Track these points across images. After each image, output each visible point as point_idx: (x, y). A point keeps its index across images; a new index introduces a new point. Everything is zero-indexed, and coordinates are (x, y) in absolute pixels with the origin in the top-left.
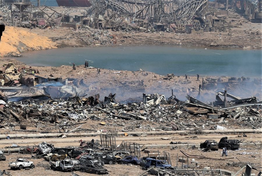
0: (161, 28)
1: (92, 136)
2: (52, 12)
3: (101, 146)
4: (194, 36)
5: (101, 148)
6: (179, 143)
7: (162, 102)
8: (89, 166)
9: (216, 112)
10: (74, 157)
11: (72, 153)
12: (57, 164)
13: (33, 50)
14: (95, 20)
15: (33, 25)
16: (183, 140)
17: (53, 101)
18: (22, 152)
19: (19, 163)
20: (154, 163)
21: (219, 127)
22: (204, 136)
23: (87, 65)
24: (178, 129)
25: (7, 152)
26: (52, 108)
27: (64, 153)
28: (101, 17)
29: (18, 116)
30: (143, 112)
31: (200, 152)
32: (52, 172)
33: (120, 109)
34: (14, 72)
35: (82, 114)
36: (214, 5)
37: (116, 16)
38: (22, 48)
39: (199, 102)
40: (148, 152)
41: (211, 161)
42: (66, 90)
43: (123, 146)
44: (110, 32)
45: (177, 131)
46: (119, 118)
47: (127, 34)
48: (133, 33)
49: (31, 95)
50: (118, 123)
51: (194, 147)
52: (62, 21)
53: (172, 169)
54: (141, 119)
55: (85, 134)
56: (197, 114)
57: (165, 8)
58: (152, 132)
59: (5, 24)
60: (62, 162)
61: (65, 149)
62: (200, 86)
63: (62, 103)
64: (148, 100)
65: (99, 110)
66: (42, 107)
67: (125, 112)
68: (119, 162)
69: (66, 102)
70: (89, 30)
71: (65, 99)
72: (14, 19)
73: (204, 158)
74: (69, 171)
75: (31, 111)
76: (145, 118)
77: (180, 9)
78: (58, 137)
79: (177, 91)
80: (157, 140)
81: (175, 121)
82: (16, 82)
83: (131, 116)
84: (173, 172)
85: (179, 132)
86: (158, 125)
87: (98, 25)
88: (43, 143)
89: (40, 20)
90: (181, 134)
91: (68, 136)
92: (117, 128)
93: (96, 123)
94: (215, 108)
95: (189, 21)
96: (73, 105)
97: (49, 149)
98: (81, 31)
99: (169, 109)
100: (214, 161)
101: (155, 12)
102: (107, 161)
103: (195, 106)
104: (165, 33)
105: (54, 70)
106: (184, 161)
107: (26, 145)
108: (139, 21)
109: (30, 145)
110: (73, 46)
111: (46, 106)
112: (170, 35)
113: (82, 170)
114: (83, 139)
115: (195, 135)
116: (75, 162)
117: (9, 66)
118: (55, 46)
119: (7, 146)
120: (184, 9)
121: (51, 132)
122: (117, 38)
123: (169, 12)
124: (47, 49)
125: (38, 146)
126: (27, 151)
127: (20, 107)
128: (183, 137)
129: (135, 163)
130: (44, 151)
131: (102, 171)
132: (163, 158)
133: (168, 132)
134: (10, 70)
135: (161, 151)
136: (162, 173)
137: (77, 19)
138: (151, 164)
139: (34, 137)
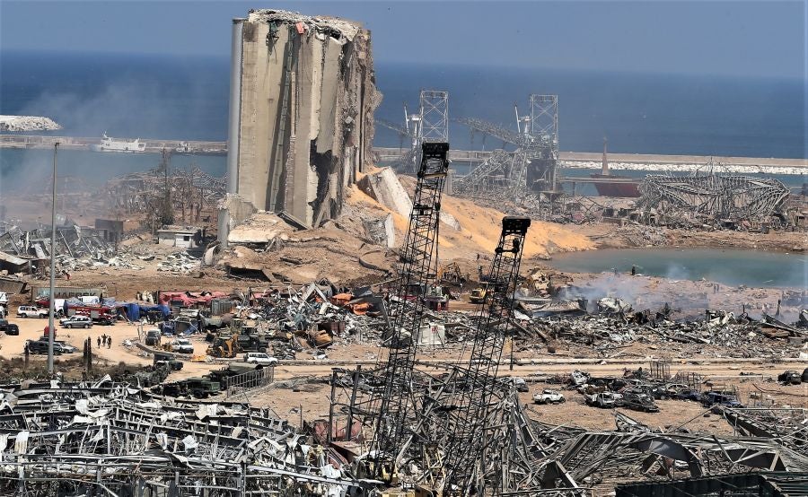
0: (730, 226)
1: (640, 362)
2: (591, 203)
3: (651, 376)
4: (772, 237)
5: (651, 379)
6: (751, 374)
7: (731, 321)
8: (634, 401)
9: (799, 335)
10: (616, 390)
11: (613, 385)
12: (594, 398)
13: (566, 251)
14: (645, 214)
15: (566, 219)
16: (756, 369)
17: (590, 318)
18: (549, 382)
19: (545, 396)
20: (719, 399)
21: (802, 354)
22: (783, 366)
23: (634, 272)
24: (750, 356)
25: (530, 381)
26: (589, 326)
27: (604, 385)
28: (653, 211)
29: (545, 336)
30: (706, 333)
31: (778, 386)
32: (588, 408)
33: (676, 328)
34: (540, 280)
35: (627, 335)
36: (798, 198)
37: (673, 209)
38: (552, 249)
39: (777, 322)
40: (711, 385)
41: (792, 397)
42: (607, 303)
43: (678, 377)
44: (665, 230)
45: (749, 359)
46: (674, 340)
47: (687, 233)
48: (694, 232)
49: (562, 308)
50: (674, 347)
51: (770, 380)
52: (604, 215)
53: (741, 407)
54: (703, 342)
55: (631, 360)
56: (775, 337)
57: (736, 201)
58: (717, 360)
59: (531, 217)
60: (601, 396)
61: (604, 379)
62: (779, 302)
63: (602, 321)
64: (713, 318)
65: (650, 329)
66: (577, 325)
67: (682, 333)
68: (674, 397)
69: (606, 319)
70: (639, 228)
71: (606, 315)
72: (543, 211)
73: (783, 393)
74: (610, 408)
75: (562, 330)
76: (708, 341)
77: (754, 203)
78: (596, 363)
79: (749, 307)
80: (724, 369)
81: (746, 345)
82: (543, 292)
83: (690, 338)
84: (743, 411)
85: (751, 359)
86: (725, 351)
87: (649, 220)
88: (577, 371)
89: (575, 213)
90: (754, 363)
91: (608, 363)
92: (671, 353)
93: (645, 346)
94: (799, 330)
95: (767, 218)
96: (616, 323)
97: (584, 378)
98: (628, 228)
99: (739, 331)
100: (795, 398)
101: (723, 205)
102: (658, 396)
103: (773, 327)
104: (735, 232)
105: (592, 278)
106: (757, 398)
107: (554, 373)
108: (702, 217)
109: (560, 373)
110: (617, 248)
111: (582, 323)
112: (742, 235)
113: (626, 406)
114: (628, 367)
115: (771, 364)
116: (617, 396)
117: (534, 271)
118: (594, 246)
119: (530, 373)
120: (760, 203)
121: (587, 357)
122: (673, 237)
123: (740, 206)
124: (583, 250)
125: (570, 375)
126: (556, 380)
127: (547, 324)
128: (757, 366)
129: (694, 399)
130: (578, 381)
131: (651, 407)
132: (730, 393)
133: (737, 360)
134: (535, 277)
135: (728, 384)
136: (729, 412)
137: (623, 212)
138: (714, 400)
139: (565, 363)
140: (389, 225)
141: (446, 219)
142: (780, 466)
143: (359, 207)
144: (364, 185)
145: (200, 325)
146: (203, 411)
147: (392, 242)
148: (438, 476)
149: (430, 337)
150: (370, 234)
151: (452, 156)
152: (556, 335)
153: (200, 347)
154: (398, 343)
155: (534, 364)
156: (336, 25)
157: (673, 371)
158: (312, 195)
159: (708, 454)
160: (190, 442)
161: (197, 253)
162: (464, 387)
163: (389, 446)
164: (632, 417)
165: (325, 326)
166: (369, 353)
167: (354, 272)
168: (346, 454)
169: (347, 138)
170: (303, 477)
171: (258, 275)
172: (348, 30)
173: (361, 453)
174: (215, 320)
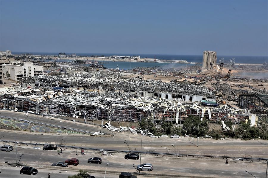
0: (253, 70)
4: (258, 71)
6: (254, 85)
9: (260, 81)
11: (239, 85)
12: (237, 86)
14: (244, 69)
15: (235, 70)
21: (260, 83)
29: (232, 81)
31: (258, 86)
35: (241, 81)
37: (247, 69)
38: (234, 72)
44: (246, 71)
46: (246, 81)
49: (234, 78)
52: (239, 69)
53: (253, 88)
55: (241, 83)
56: (257, 81)
57: (254, 68)
63: (238, 79)
64: (250, 79)
65: (243, 80)
66: (236, 80)
68: (246, 87)
70: (243, 71)
72: (233, 69)
74: (239, 87)
76: (250, 81)
80: (251, 84)
81: (254, 82)
83: (248, 81)
86: (252, 82)
91: (239, 83)
93: (243, 82)
96: (240, 79)
99: (253, 80)
101: (252, 68)
102: (244, 86)
106: (255, 87)
108: (250, 70)
115: (257, 84)
120: (256, 68)
121: (237, 83)
126: (233, 85)
135: (252, 86)
137: (241, 69)
138: (250, 87)
139: (234, 83)
140: (217, 70)
141: (223, 70)
142: (257, 94)
143: (215, 68)
144: (215, 67)
145: (199, 79)
146: (199, 86)
147: (218, 72)
148: (221, 93)
149: (221, 80)
150: (215, 71)
151: (224, 64)
152: (234, 80)
153: (199, 81)
154: (218, 81)
155: (231, 83)
156: (213, 52)
157: (246, 84)
158: (210, 67)
159: (249, 92)
160: (198, 89)
161: (199, 72)
162: (224, 85)
163: (216, 90)
164: (241, 88)
165: (211, 79)
166: (215, 82)
167: (214, 74)
168: (213, 91)
169: (214, 62)
170: (208, 93)
171: (205, 74)
172: (214, 52)
173: (214, 91)
174: (201, 78)
